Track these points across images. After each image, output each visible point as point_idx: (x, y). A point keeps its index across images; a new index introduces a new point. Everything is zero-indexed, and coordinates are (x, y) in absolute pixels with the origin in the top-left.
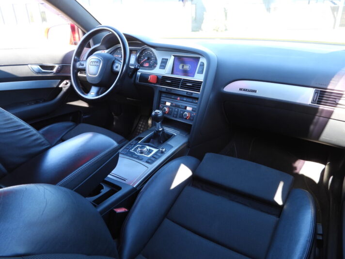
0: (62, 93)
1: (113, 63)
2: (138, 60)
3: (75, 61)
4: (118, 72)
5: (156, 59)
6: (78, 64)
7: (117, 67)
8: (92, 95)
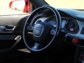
0: (16, 43)
1: (51, 29)
2: (66, 26)
3: (27, 25)
4: (53, 36)
5: (78, 27)
6: (28, 27)
7: (53, 32)
8: (35, 48)
